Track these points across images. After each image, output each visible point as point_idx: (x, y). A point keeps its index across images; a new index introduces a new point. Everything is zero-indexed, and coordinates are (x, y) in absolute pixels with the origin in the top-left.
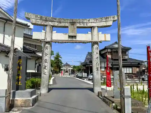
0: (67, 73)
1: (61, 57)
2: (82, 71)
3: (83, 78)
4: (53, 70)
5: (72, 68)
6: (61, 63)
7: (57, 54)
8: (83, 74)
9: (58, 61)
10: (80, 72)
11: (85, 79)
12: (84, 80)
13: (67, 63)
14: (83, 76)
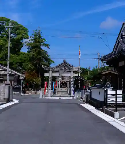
0: (63, 89)
1: (46, 45)
2: (106, 81)
3: (109, 109)
4: (24, 79)
5: (77, 75)
6: (48, 60)
7: (36, 35)
8: (109, 92)
9: (39, 53)
10: (98, 85)
11: (117, 114)
12: (112, 115)
13: (65, 63)
14: (109, 102)
